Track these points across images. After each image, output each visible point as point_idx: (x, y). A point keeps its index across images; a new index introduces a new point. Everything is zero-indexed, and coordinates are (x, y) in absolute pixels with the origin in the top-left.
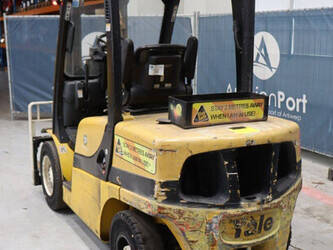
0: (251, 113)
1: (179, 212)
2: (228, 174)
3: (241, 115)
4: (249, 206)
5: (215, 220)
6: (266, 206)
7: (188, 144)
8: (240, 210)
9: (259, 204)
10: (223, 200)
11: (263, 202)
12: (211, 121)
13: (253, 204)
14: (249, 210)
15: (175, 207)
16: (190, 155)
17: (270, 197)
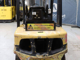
0: (49, 28)
1: (19, 54)
2: (32, 46)
3: (45, 28)
4: (39, 56)
5: (28, 58)
6: (45, 57)
7: (21, 36)
8: (36, 57)
9: (43, 56)
10: (31, 53)
11: (44, 56)
12: (34, 29)
13: (41, 56)
14: (39, 57)
15: (18, 52)
16: (22, 39)
17: (48, 55)
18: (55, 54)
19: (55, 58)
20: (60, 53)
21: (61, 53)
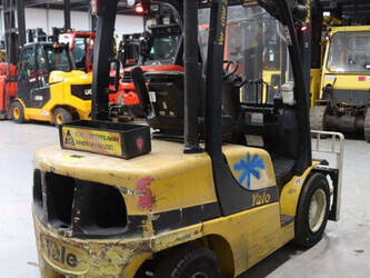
0: (109, 147)
4: (52, 231)
9: (59, 233)
11: (62, 234)
12: (78, 146)
17: (70, 233)
18: (94, 241)
19: (95, 254)
20: (115, 241)
21: (117, 244)
